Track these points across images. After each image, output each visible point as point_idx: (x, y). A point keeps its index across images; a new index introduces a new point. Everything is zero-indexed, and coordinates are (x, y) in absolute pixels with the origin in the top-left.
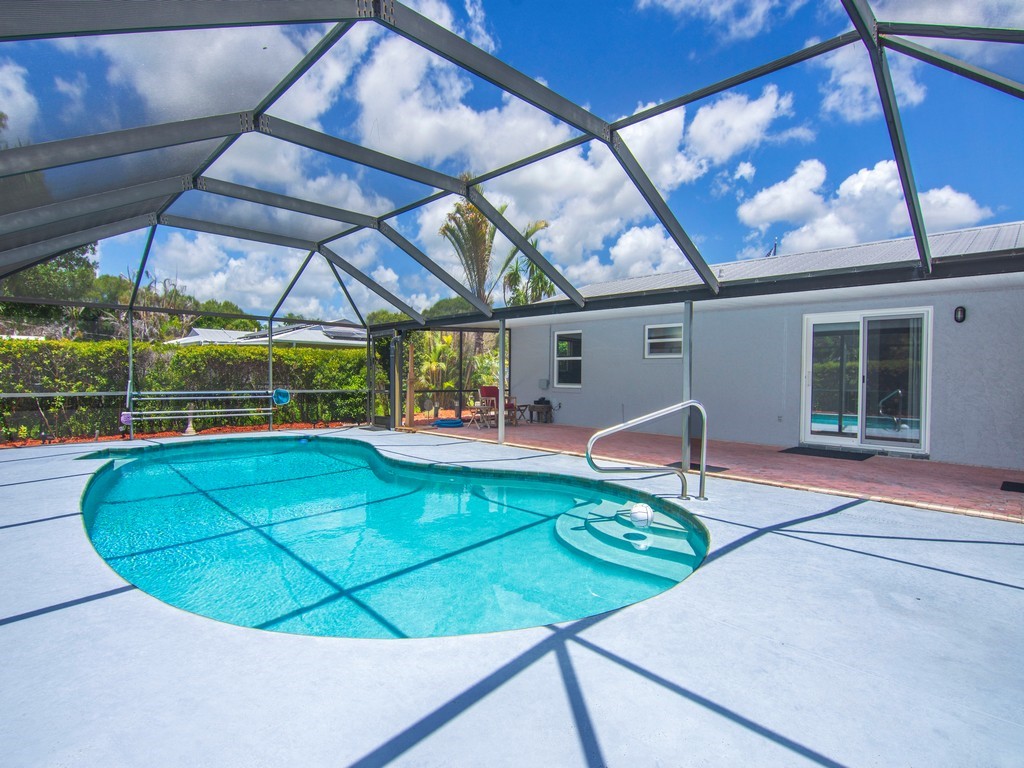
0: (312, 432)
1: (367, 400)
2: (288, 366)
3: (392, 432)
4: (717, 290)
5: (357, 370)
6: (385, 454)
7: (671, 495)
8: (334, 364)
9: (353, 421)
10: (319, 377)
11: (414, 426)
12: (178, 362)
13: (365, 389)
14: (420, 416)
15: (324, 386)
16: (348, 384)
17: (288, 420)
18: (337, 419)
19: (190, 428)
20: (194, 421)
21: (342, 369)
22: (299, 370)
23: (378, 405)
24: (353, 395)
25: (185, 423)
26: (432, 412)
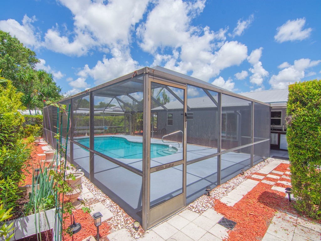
0: (112, 136)
1: (125, 128)
2: (107, 121)
3: (130, 135)
4: (190, 110)
5: (122, 122)
6: (128, 140)
7: (177, 147)
8: (117, 120)
9: (121, 133)
10: (114, 123)
11: (135, 134)
12: (84, 121)
13: (124, 126)
14: (136, 132)
15: (114, 125)
16: (120, 125)
17: (107, 133)
18: (117, 132)
19: (86, 134)
20: (87, 133)
21: (118, 121)
22: (109, 122)
23: (126, 129)
24: (121, 127)
25: (85, 133)
26: (139, 131)
